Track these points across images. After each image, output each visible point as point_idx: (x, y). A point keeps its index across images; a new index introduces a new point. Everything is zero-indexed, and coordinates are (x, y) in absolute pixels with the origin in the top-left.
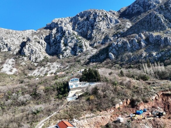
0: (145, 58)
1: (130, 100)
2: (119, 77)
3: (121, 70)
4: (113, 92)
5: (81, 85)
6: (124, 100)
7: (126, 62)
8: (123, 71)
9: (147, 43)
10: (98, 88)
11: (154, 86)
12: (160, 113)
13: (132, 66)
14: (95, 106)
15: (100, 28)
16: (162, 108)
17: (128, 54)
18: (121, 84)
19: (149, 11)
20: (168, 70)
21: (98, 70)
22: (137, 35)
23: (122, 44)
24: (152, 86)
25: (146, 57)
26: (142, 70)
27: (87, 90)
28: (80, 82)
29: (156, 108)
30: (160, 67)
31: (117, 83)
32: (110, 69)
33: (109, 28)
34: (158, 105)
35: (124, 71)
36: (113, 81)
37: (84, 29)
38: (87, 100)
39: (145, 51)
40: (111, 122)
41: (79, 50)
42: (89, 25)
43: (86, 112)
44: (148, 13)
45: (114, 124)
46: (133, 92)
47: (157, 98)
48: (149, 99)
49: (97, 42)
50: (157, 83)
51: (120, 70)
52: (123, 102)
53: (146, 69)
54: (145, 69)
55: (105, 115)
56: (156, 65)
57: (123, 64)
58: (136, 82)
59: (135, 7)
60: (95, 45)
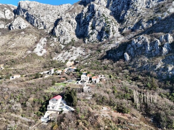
9: (171, 50)
15: (136, 7)
22: (163, 36)
25: (159, 70)
33: (149, 7)
39: (163, 60)
42: (125, 2)
49: (127, 28)
60: (125, 31)
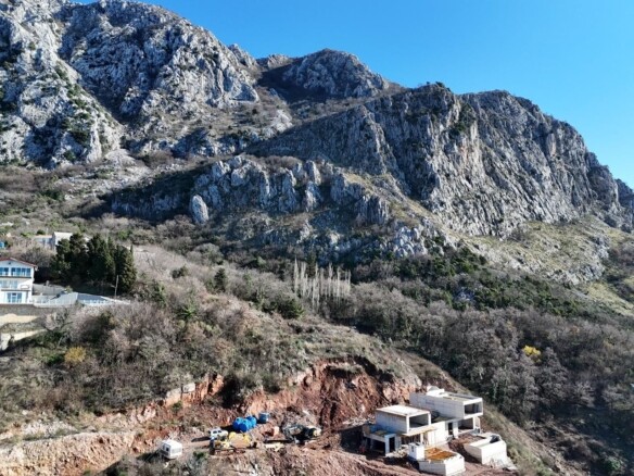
0: (306, 243)
1: (225, 380)
2: (208, 290)
3: (221, 266)
4: (170, 343)
5: (36, 298)
6: (202, 375)
7: (244, 243)
8: (226, 272)
9: (322, 200)
10: (112, 321)
11: (309, 340)
12: (305, 430)
13: (261, 261)
14: (80, 392)
15: (181, 92)
16: (316, 412)
17: (258, 219)
18: (209, 317)
19: (350, 99)
20: (359, 297)
21: (135, 249)
22: (300, 165)
23: (245, 178)
24: (304, 338)
25: (309, 242)
26: (287, 282)
27: (60, 320)
28: (34, 282)
29: (298, 414)
30: (338, 282)
31: (195, 313)
32: (183, 255)
33: (216, 106)
34: (306, 404)
35: (232, 273)
36: (182, 302)
37: (116, 73)
38: (49, 365)
39: (311, 222)
40: (132, 459)
41: (69, 148)
42: (138, 65)
43: (31, 412)
44: (347, 105)
45: (141, 464)
46: (241, 350)
47: (309, 381)
48: (286, 380)
49: (155, 142)
50: (320, 331)
51: (216, 268)
52: (197, 384)
53: (302, 281)
54: (297, 282)
55: (116, 430)
56: (331, 274)
57: (233, 248)
58: (259, 320)
59: (314, 69)
60: (147, 149)
